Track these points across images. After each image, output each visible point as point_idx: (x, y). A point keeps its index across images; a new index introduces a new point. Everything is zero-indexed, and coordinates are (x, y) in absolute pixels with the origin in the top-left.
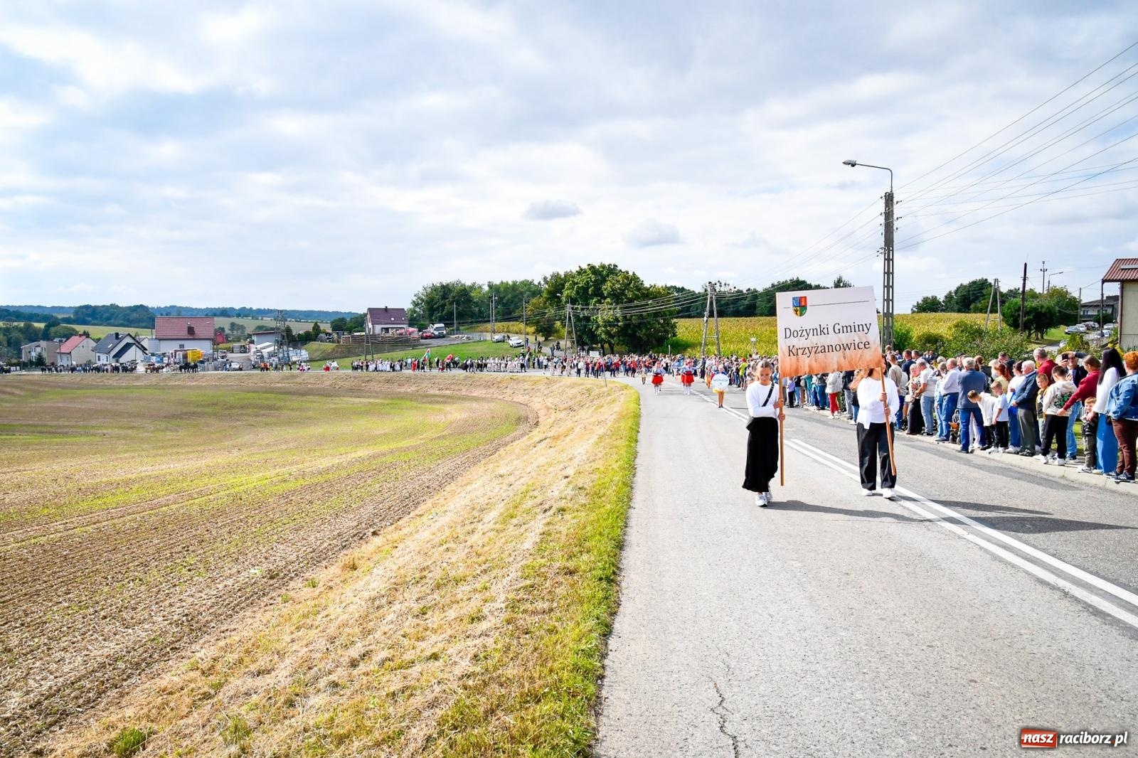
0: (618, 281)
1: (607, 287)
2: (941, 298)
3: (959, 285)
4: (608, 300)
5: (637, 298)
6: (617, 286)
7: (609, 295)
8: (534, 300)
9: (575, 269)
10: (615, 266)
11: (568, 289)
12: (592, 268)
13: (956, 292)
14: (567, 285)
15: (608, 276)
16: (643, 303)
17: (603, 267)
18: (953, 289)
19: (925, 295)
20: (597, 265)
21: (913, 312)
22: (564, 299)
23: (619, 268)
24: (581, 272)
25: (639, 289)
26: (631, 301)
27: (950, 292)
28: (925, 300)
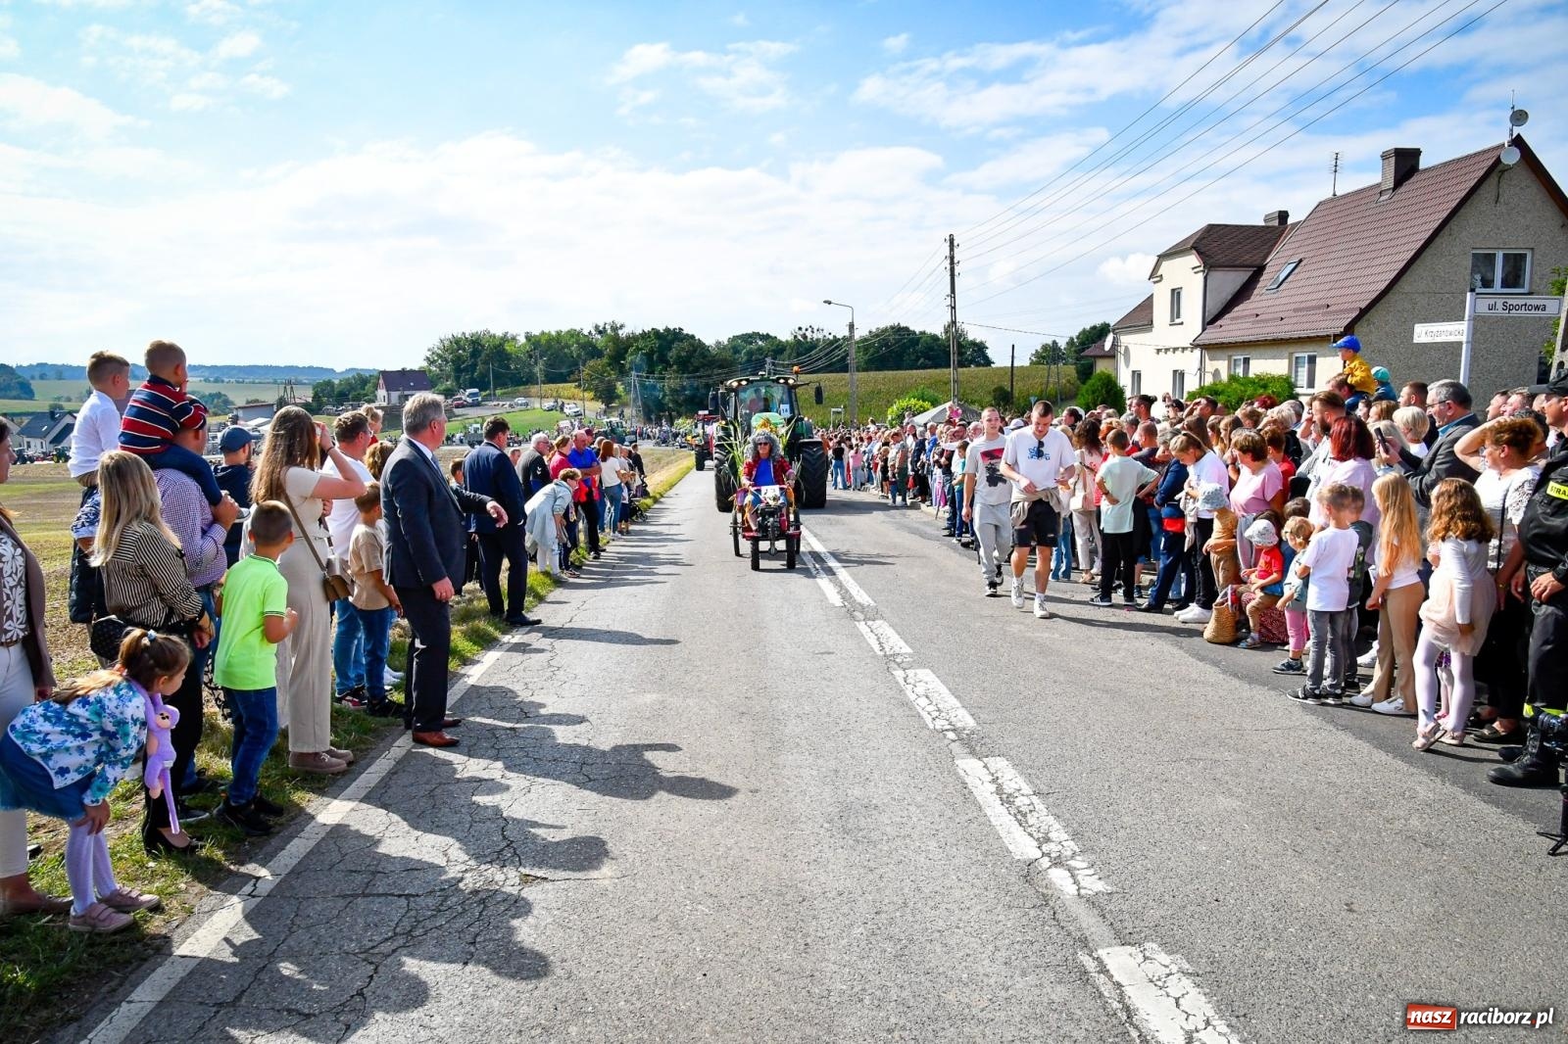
0: (683, 349)
1: (672, 354)
2: (1062, 344)
3: (1080, 329)
4: (675, 367)
5: (704, 366)
6: (683, 354)
7: (675, 363)
8: (591, 363)
9: (638, 331)
10: (681, 329)
11: (632, 354)
12: (656, 332)
13: (1078, 338)
14: (630, 350)
15: (672, 342)
16: (709, 372)
17: (667, 330)
18: (1075, 334)
19: (1045, 342)
20: (661, 329)
21: (1032, 363)
22: (628, 366)
23: (685, 332)
24: (644, 335)
25: (705, 357)
26: (697, 370)
27: (1072, 339)
28: (1045, 347)
